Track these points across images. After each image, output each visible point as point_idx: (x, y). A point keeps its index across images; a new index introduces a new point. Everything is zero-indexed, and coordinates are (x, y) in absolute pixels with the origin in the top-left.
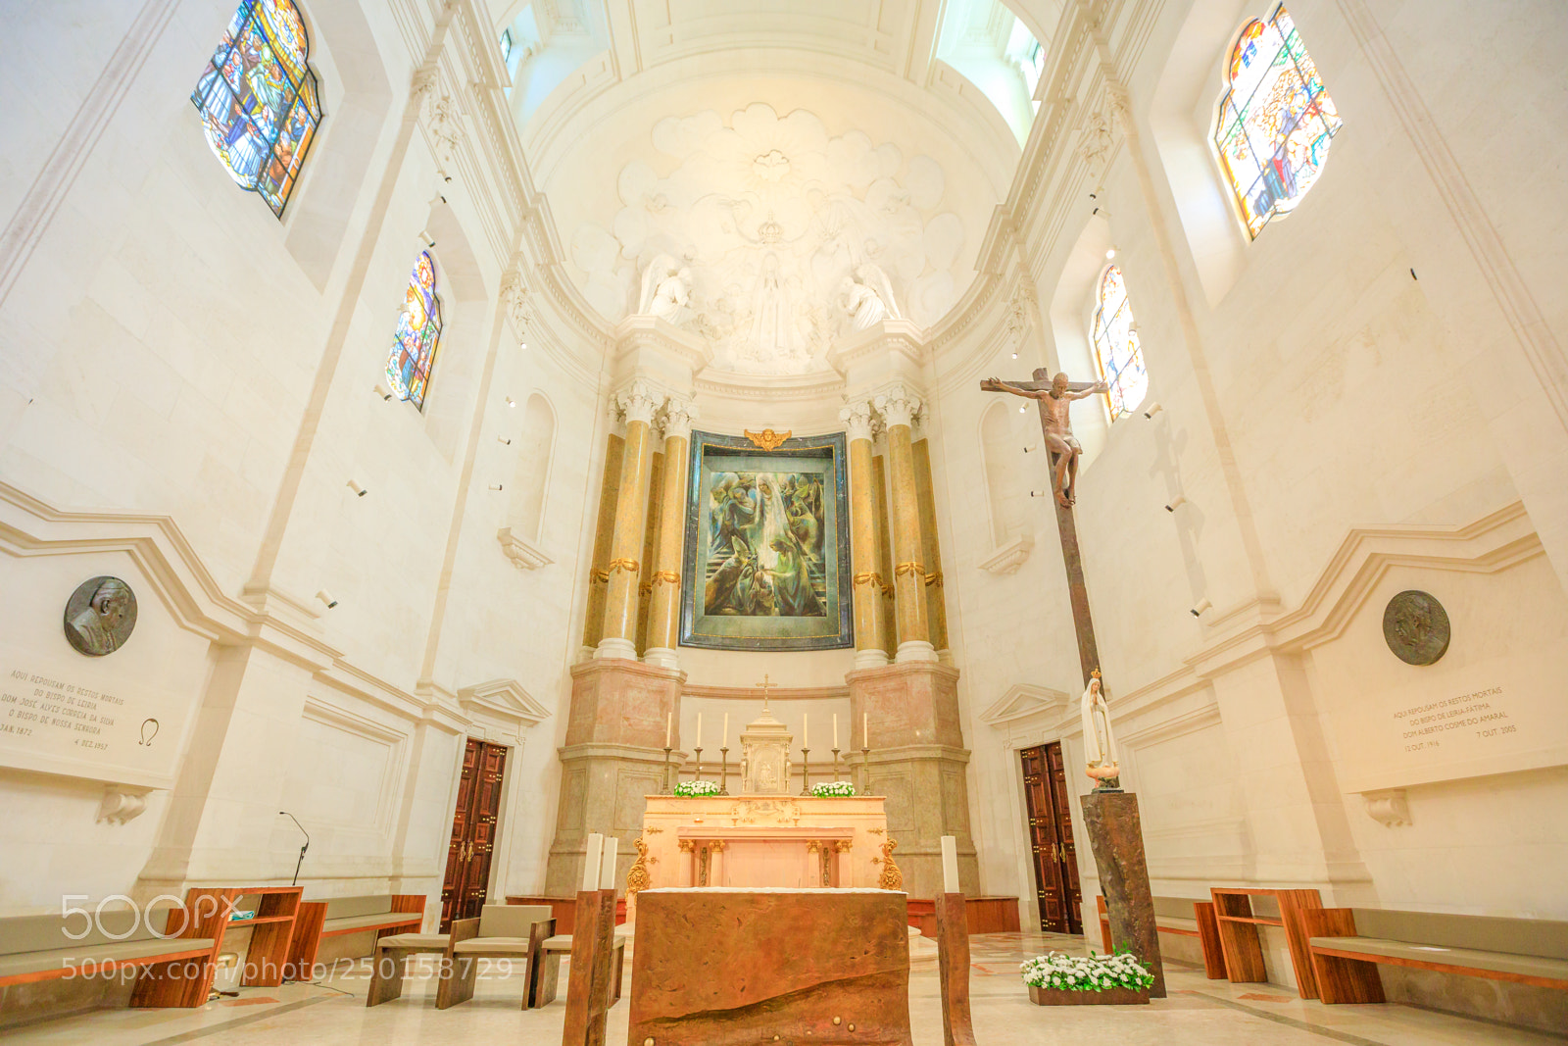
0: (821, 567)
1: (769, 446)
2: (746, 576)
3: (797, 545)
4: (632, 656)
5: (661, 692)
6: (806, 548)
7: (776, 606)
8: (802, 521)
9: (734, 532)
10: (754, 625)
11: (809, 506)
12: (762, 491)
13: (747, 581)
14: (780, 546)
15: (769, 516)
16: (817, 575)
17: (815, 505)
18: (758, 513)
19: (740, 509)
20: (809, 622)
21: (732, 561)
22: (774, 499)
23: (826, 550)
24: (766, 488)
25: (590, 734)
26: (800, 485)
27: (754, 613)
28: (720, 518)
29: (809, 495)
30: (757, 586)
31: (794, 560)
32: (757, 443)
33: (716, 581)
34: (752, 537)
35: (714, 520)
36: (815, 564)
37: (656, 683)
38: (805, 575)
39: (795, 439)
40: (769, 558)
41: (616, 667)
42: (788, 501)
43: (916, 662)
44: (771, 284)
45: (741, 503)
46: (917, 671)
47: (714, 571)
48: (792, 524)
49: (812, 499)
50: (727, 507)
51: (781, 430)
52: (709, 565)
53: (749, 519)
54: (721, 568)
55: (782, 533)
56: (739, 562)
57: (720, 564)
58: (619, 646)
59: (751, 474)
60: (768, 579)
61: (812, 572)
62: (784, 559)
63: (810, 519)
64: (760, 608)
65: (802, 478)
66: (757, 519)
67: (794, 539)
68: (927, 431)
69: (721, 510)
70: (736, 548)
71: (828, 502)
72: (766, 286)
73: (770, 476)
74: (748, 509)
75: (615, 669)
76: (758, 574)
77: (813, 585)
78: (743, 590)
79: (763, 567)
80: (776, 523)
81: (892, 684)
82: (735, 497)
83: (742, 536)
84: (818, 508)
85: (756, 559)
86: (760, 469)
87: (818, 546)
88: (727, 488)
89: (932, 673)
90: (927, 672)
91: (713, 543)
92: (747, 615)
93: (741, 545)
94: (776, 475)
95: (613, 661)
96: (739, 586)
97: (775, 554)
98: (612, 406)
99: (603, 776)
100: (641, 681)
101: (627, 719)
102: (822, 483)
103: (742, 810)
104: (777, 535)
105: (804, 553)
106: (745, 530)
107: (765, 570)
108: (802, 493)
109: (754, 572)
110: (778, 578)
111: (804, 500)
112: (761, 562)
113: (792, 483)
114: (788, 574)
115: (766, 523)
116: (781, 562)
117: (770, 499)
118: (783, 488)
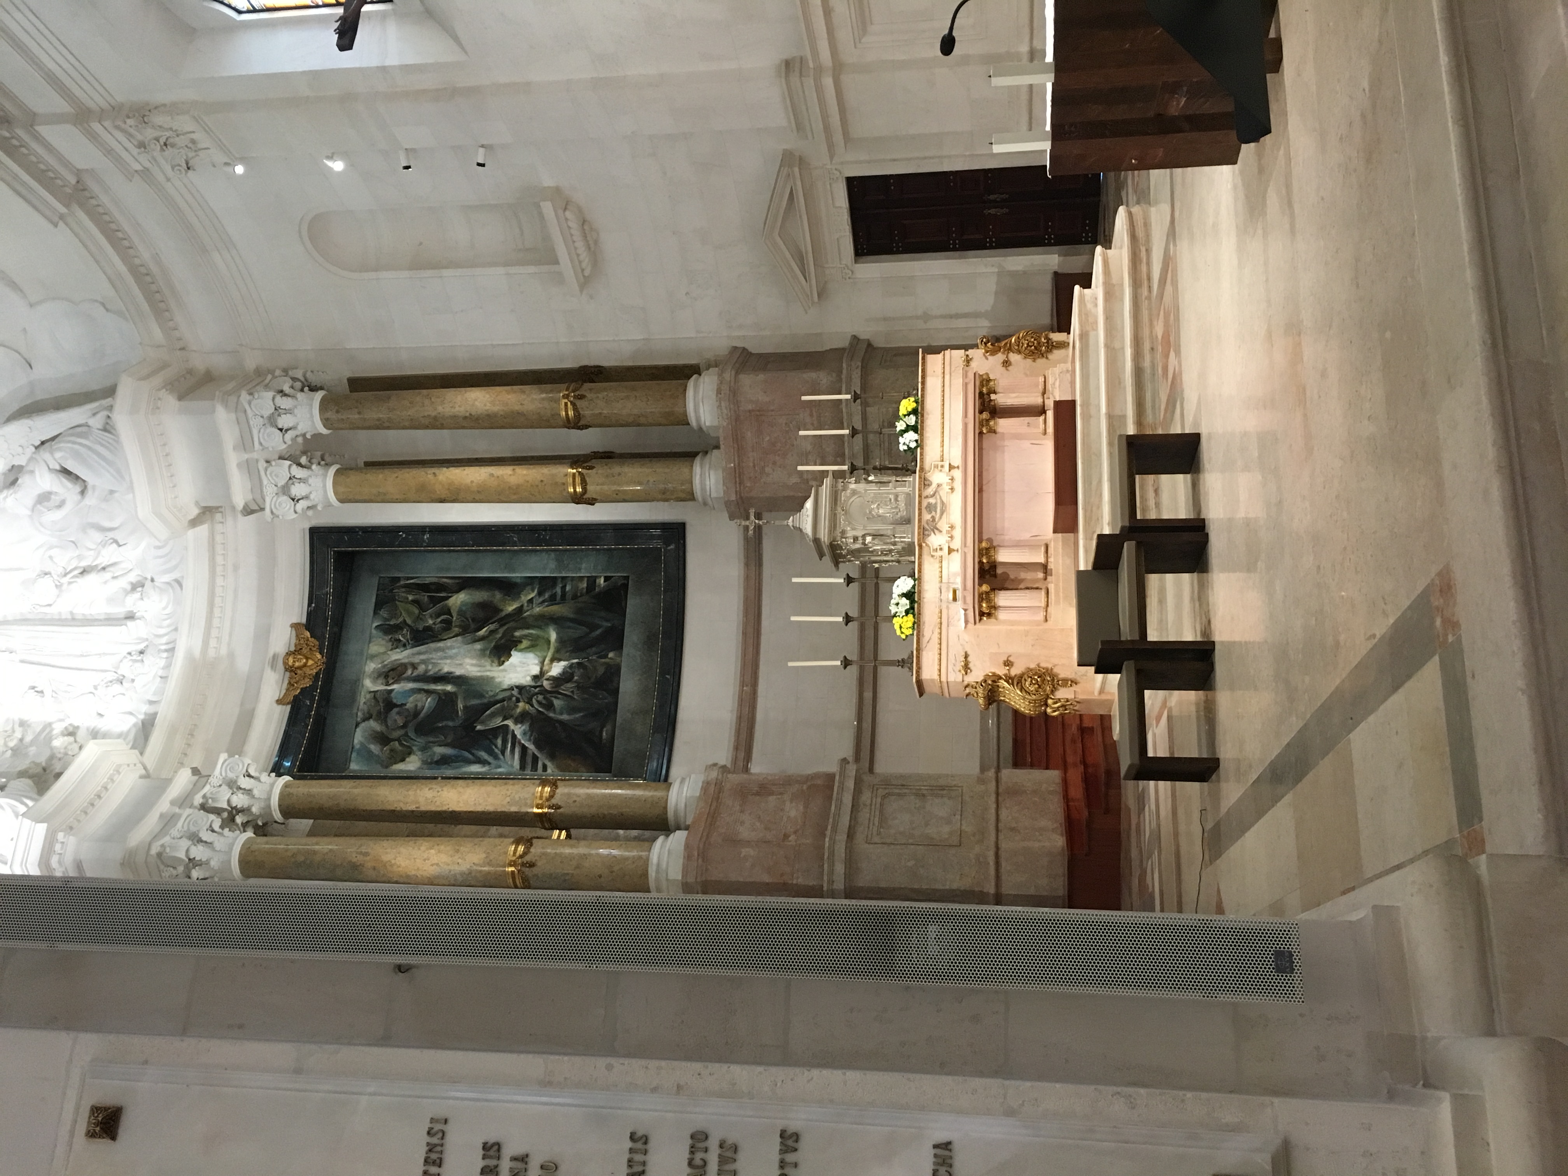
1: (315, 662)
4: (678, 838)
6: (511, 608)
7: (606, 656)
8: (461, 613)
14: (501, 651)
16: (558, 590)
18: (439, 687)
19: (428, 716)
21: (518, 730)
27: (616, 692)
28: (440, 750)
30: (567, 688)
31: (528, 627)
32: (305, 683)
33: (552, 757)
34: (481, 696)
35: (444, 761)
38: (555, 609)
45: (416, 713)
47: (535, 759)
48: (465, 630)
50: (421, 741)
53: (446, 702)
54: (531, 746)
56: (522, 717)
57: (524, 749)
58: (663, 858)
59: (363, 699)
60: (557, 669)
61: (553, 600)
62: (525, 643)
63: (459, 600)
64: (608, 682)
66: (449, 688)
67: (492, 627)
69: (424, 749)
70: (498, 722)
75: (701, 858)
78: (572, 710)
79: (536, 678)
82: (404, 726)
92: (616, 703)
93: (493, 715)
95: (687, 862)
96: (565, 717)
97: (516, 657)
100: (723, 822)
102: (398, 579)
103: (935, 540)
104: (482, 653)
105: (520, 610)
106: (465, 707)
107: (542, 673)
108: (410, 613)
109: (544, 691)
110: (557, 651)
111: (422, 608)
112: (526, 680)
113: (388, 630)
114: (553, 636)
115: (458, 672)
116: (531, 648)
117: (414, 666)
118: (397, 644)
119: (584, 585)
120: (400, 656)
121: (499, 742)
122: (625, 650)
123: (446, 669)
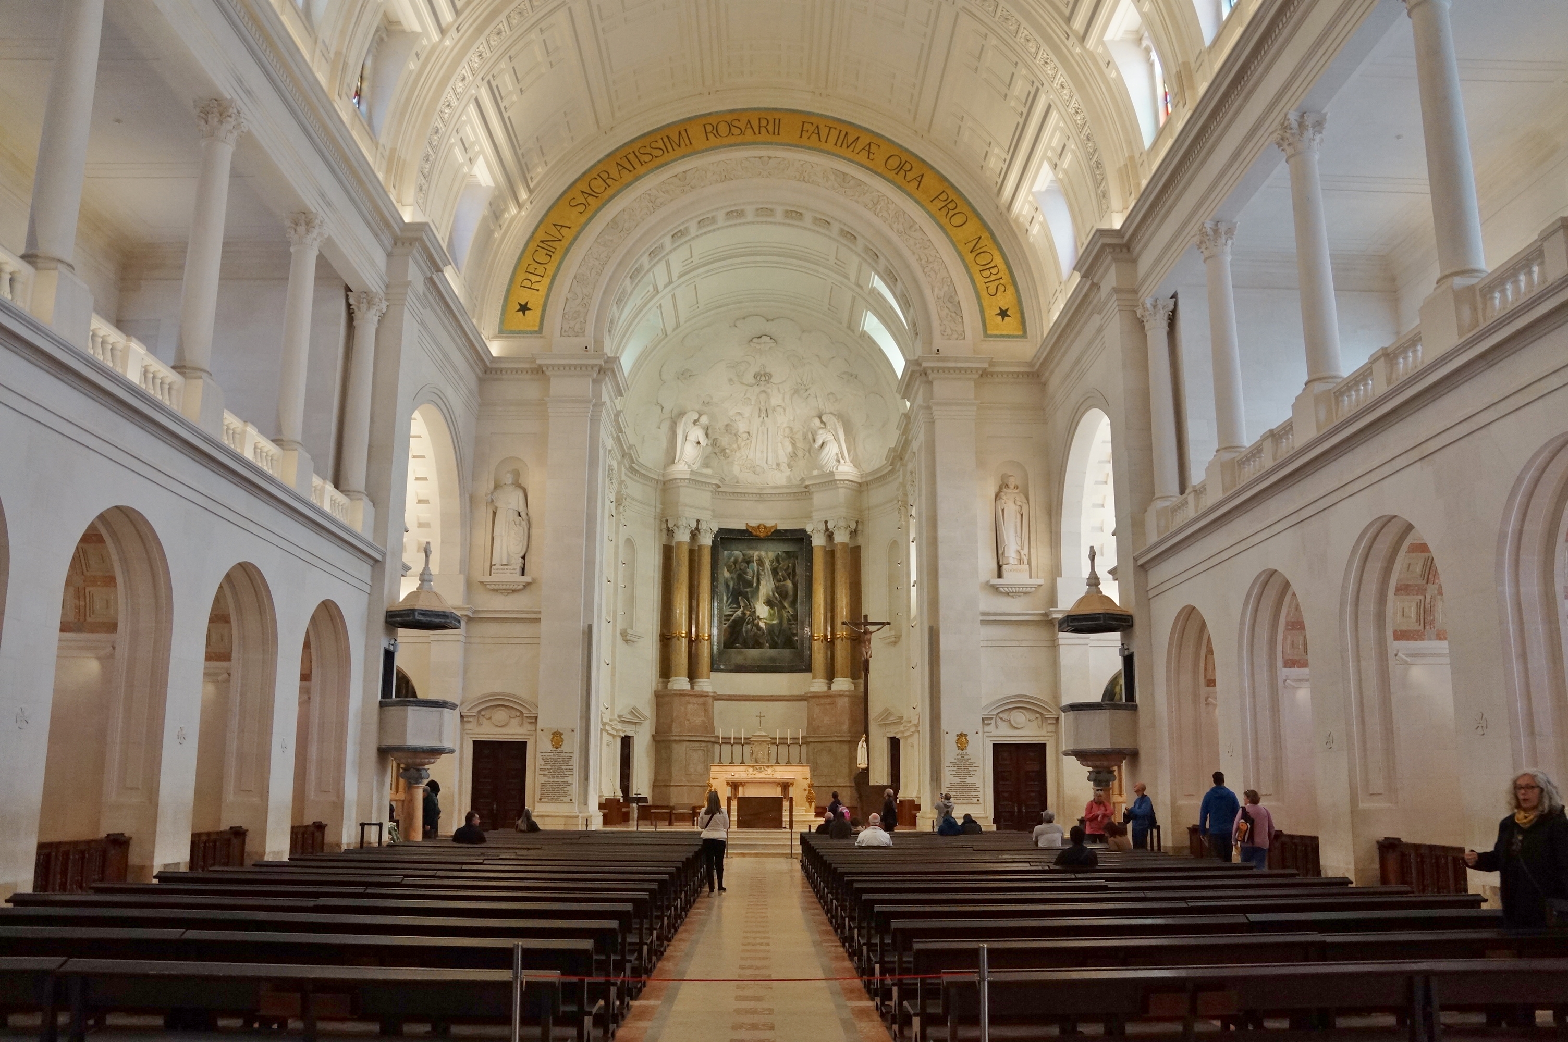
0: (795, 617)
1: (762, 535)
2: (748, 623)
3: (781, 602)
4: (688, 687)
5: (704, 704)
6: (786, 605)
7: (766, 643)
8: (784, 585)
9: (740, 593)
10: (754, 653)
11: (789, 575)
12: (758, 564)
13: (749, 626)
14: (769, 603)
15: (763, 583)
16: (792, 622)
17: (792, 574)
18: (755, 580)
19: (744, 578)
20: (786, 653)
21: (739, 613)
22: (766, 570)
23: (799, 606)
24: (761, 562)
25: (670, 727)
26: (783, 560)
27: (754, 648)
28: (731, 585)
29: (788, 566)
30: (755, 629)
31: (778, 611)
32: (754, 533)
33: (729, 627)
34: (752, 597)
35: (727, 586)
36: (791, 615)
37: (701, 700)
38: (785, 622)
39: (780, 531)
40: (762, 611)
41: (682, 694)
42: (775, 571)
43: (841, 691)
44: (763, 415)
45: (745, 573)
46: (841, 696)
47: (728, 620)
48: (777, 588)
49: (790, 570)
50: (735, 576)
51: (770, 523)
52: (725, 616)
53: (750, 584)
54: (733, 618)
55: (771, 594)
56: (744, 614)
57: (732, 615)
58: (681, 683)
59: (751, 552)
60: (762, 625)
61: (789, 620)
62: (772, 611)
63: (789, 584)
64: (757, 644)
65: (784, 555)
66: (755, 584)
67: (778, 599)
68: (860, 541)
69: (732, 578)
70: (742, 604)
71: (800, 571)
72: (760, 416)
73: (763, 553)
74: (750, 578)
75: (681, 695)
76: (756, 621)
77: (790, 629)
78: (746, 632)
79: (759, 617)
80: (766, 587)
81: (828, 701)
82: (740, 569)
83: (745, 596)
84: (794, 576)
85: (755, 612)
86: (756, 549)
87: (794, 603)
88: (735, 562)
89: (849, 696)
90: (846, 696)
91: (727, 601)
92: (749, 648)
93: (744, 602)
94: (767, 554)
95: (680, 690)
96: (744, 629)
97: (767, 608)
98: (664, 526)
99: (679, 751)
100: (694, 700)
101: (688, 720)
102: (797, 558)
103: (751, 770)
104: (768, 595)
105: (785, 608)
106: (747, 592)
107: (760, 619)
108: (783, 566)
109: (753, 620)
110: (769, 624)
111: (785, 570)
112: (757, 614)
113: (777, 559)
114: (774, 622)
115: (761, 587)
116: (770, 613)
117: (763, 570)
118: (772, 562)
119: (795, 632)
120: (767, 564)
121: (735, 606)
122: (769, 650)
123: (762, 582)
